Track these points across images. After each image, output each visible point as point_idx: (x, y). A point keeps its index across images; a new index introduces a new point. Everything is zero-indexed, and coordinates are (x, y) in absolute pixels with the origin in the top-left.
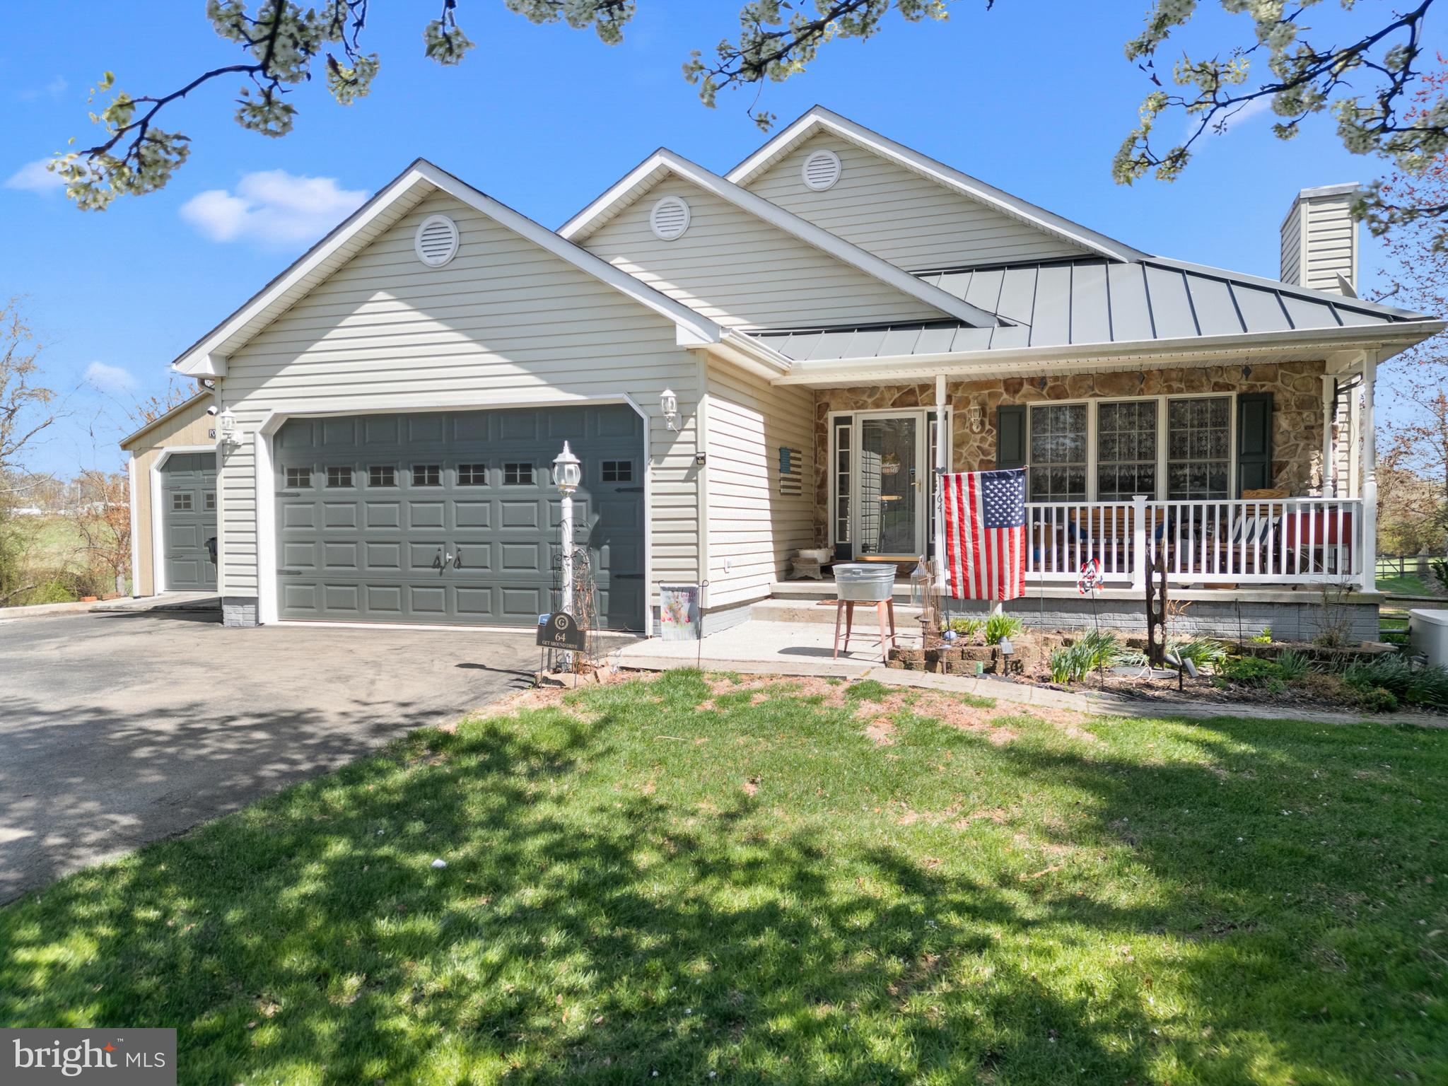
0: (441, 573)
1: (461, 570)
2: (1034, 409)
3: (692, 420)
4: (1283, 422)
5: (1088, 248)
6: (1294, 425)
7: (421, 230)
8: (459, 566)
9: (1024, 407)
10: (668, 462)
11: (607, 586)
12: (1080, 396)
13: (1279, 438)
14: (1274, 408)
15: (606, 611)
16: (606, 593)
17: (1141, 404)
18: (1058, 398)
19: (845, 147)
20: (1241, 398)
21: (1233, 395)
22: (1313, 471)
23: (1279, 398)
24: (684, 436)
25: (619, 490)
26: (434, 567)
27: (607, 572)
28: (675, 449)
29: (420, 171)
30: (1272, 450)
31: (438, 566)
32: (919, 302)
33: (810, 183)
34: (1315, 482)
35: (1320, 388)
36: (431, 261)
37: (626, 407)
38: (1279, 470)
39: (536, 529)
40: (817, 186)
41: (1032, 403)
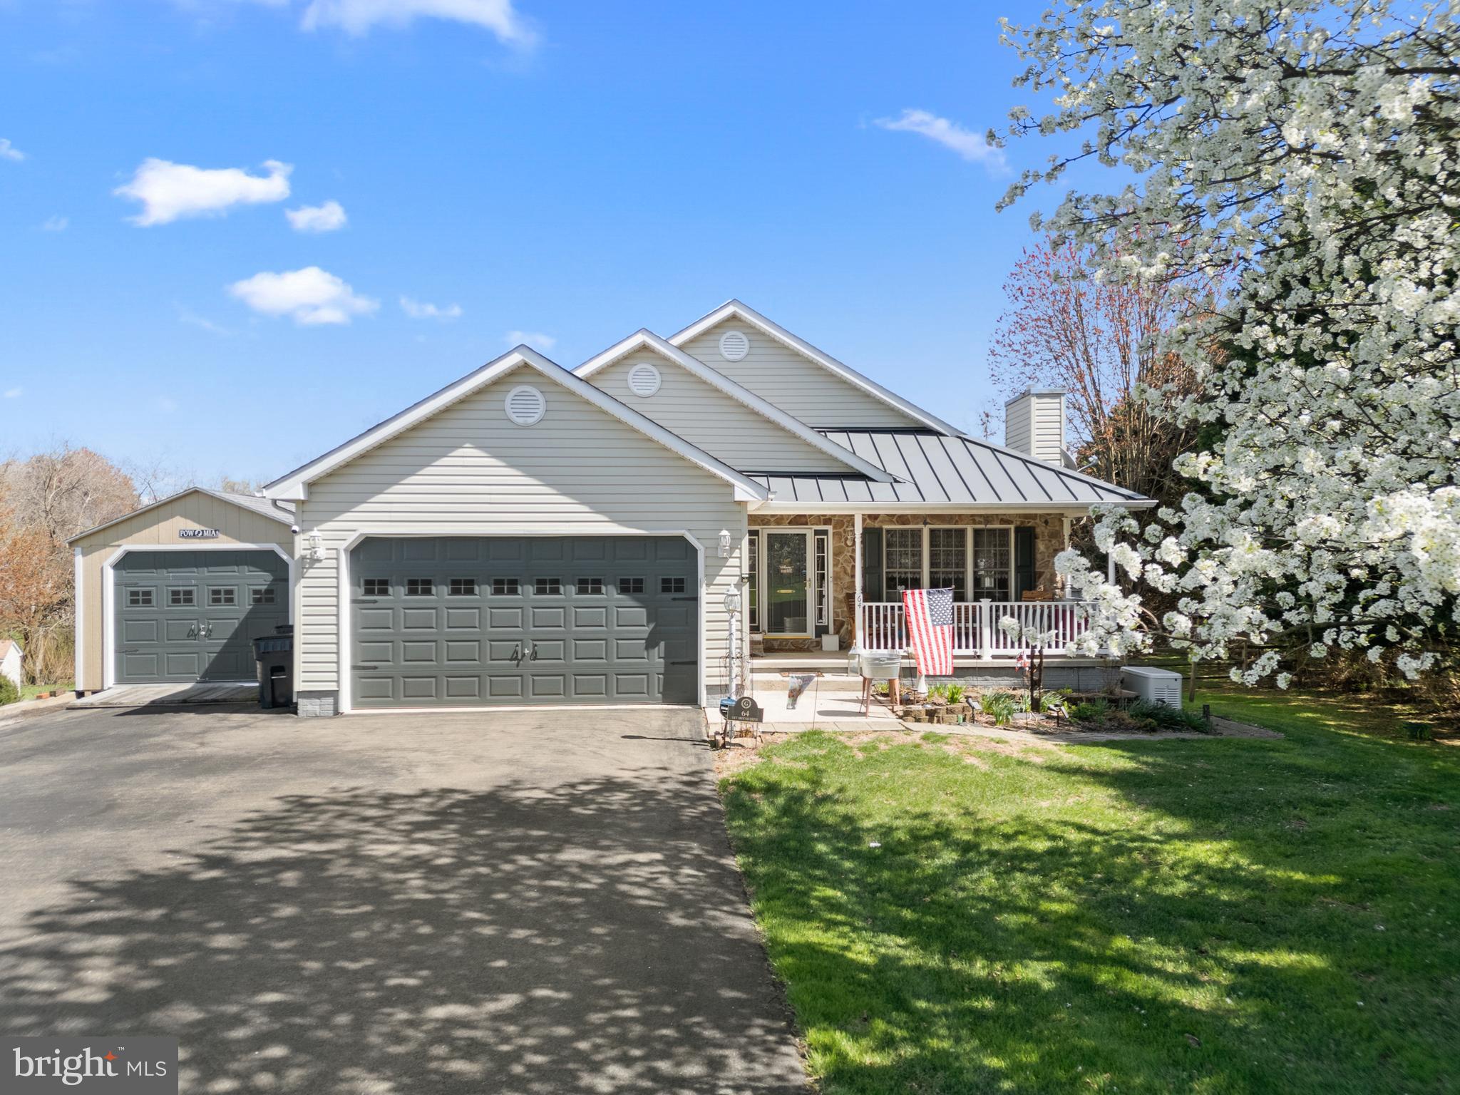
0: (518, 665)
1: (537, 661)
2: (888, 531)
3: (737, 551)
4: (1041, 546)
5: (923, 423)
6: (1047, 548)
7: (511, 395)
8: (535, 659)
9: (881, 529)
10: (718, 580)
11: (662, 670)
12: (917, 524)
13: (1039, 556)
14: (1036, 537)
15: (661, 690)
16: (661, 676)
17: (956, 530)
18: (904, 524)
19: (751, 331)
20: (1017, 530)
21: (1012, 527)
22: (1058, 579)
23: (1038, 530)
24: (731, 562)
25: (674, 599)
26: (511, 660)
27: (662, 660)
28: (725, 571)
29: (522, 354)
30: (1035, 564)
31: (516, 658)
32: (836, 459)
33: (725, 354)
34: (1059, 585)
35: (1062, 525)
36: (520, 421)
37: (682, 539)
38: (1040, 577)
39: (604, 628)
40: (731, 357)
41: (886, 527)
